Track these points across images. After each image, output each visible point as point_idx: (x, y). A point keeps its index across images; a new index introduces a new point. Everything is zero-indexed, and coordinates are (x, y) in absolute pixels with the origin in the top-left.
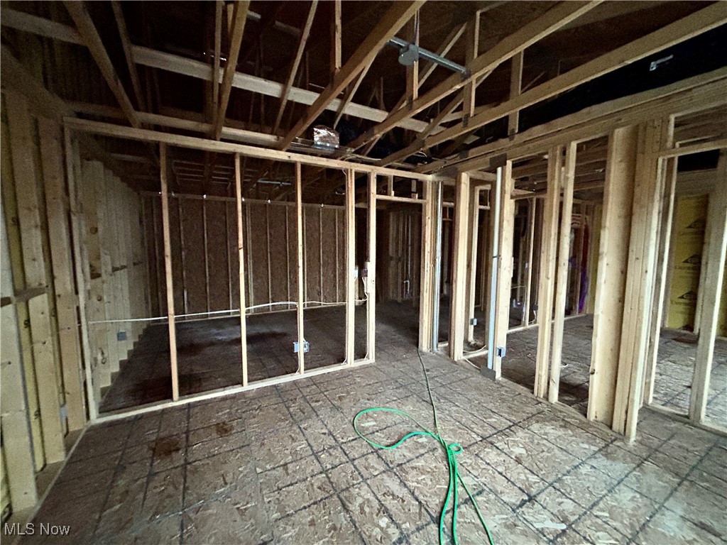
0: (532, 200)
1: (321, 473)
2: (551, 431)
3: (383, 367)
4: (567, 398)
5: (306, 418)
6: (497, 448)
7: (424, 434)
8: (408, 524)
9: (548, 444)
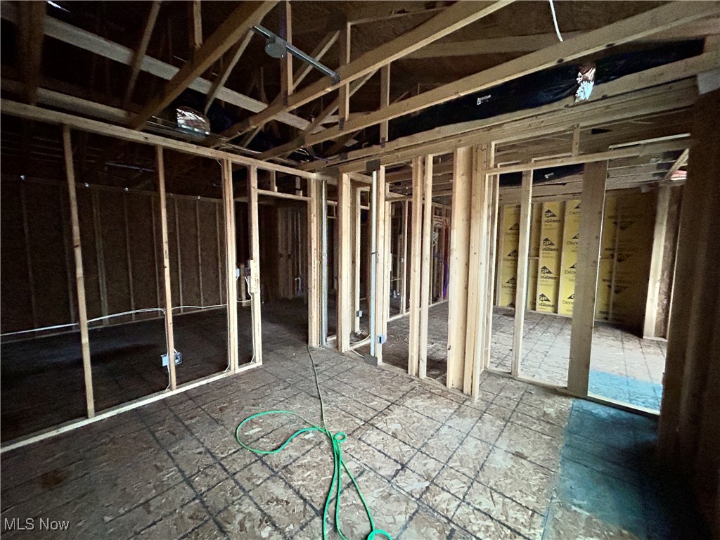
0: (404, 202)
1: (194, 499)
2: (421, 403)
3: (271, 368)
4: (433, 373)
5: (177, 441)
6: (377, 428)
7: (311, 430)
8: (291, 527)
9: (418, 415)
